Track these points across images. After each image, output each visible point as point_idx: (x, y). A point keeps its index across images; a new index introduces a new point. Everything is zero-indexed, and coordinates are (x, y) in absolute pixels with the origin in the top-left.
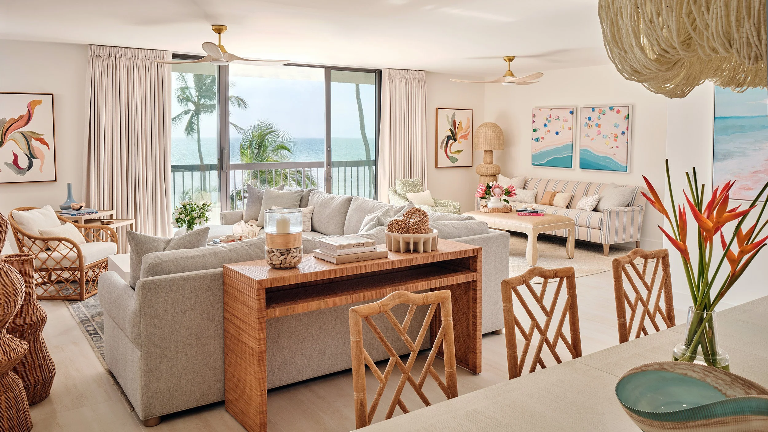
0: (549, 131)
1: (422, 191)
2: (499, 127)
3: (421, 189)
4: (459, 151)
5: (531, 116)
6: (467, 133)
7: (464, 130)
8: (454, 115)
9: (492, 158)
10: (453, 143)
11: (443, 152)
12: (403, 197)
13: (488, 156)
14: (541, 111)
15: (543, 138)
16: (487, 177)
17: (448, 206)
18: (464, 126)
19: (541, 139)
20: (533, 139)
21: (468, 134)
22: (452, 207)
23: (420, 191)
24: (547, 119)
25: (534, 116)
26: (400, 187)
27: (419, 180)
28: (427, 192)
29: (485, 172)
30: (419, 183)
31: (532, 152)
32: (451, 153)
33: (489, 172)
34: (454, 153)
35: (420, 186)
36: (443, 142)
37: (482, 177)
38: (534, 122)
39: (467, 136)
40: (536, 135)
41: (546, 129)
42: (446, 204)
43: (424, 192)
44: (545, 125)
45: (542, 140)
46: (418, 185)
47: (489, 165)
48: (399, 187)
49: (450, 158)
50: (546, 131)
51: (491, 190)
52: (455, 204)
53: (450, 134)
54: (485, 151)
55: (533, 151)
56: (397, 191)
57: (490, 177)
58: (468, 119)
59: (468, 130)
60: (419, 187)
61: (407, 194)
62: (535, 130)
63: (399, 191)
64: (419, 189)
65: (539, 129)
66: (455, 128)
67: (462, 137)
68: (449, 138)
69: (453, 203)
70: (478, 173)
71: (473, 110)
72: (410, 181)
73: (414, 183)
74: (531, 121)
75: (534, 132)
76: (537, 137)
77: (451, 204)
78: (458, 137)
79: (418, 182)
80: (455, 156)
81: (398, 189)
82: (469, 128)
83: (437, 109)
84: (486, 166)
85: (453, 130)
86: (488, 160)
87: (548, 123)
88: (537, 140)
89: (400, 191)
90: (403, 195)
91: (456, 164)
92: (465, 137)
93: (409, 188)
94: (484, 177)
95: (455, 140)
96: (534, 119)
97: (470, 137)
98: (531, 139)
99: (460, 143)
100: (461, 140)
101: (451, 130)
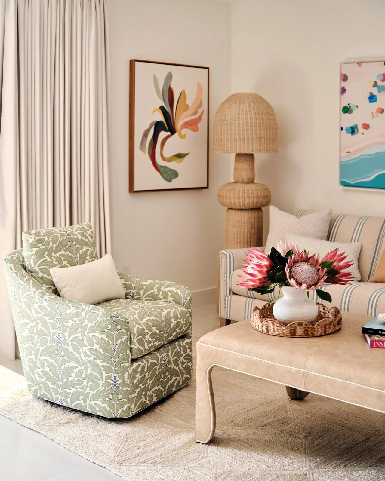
0: (381, 111)
1: (93, 257)
2: (268, 103)
3: (92, 252)
4: (180, 156)
5: (338, 78)
6: (197, 116)
7: (191, 111)
8: (169, 77)
9: (253, 169)
10: (168, 137)
11: (147, 157)
12: (42, 278)
13: (244, 165)
14: (360, 66)
15: (366, 126)
16: (243, 213)
17: (160, 296)
18: (190, 101)
19: (361, 129)
20: (342, 129)
21: (200, 118)
22: (170, 299)
23: (88, 258)
24: (375, 85)
25: (345, 78)
26: (34, 252)
27: (86, 231)
28: (107, 258)
29: (239, 202)
30: (86, 238)
31: (340, 157)
32: (164, 159)
33: (249, 202)
34: (169, 160)
35: (87, 244)
36: (145, 135)
37: (233, 212)
38: (343, 90)
39: (197, 124)
40: (349, 120)
41: (375, 106)
42: (156, 290)
43: (100, 260)
44: (372, 98)
45: (364, 131)
46: (83, 244)
47: (246, 185)
48: (30, 253)
49: (162, 170)
50: (374, 110)
51: (287, 271)
52: (178, 291)
53: (160, 118)
54: (238, 155)
55: (344, 154)
56: (26, 263)
57: (250, 212)
58: (199, 86)
59: (200, 111)
60: (85, 249)
61: (52, 271)
62: (347, 110)
63: (30, 263)
64: (85, 253)
65: (357, 107)
66: (171, 105)
67: (187, 125)
68: (158, 127)
69: (173, 289)
70: (223, 204)
71: (208, 68)
72: (62, 235)
73: (72, 240)
74: (338, 91)
75: (346, 112)
76: (352, 124)
77: (167, 289)
78: (178, 125)
79: (83, 235)
80: (172, 165)
81: (29, 258)
82: (200, 105)
83: (132, 63)
84: (241, 188)
85: (168, 109)
86: (245, 175)
87: (379, 92)
88: (353, 130)
89: (32, 262)
90: (41, 274)
91: (175, 184)
92: (192, 125)
93: (58, 254)
94: (237, 211)
95: (173, 131)
96: (344, 84)
97: (202, 125)
98: (338, 129)
99: (183, 137)
100: (185, 131)
101: (162, 108)
